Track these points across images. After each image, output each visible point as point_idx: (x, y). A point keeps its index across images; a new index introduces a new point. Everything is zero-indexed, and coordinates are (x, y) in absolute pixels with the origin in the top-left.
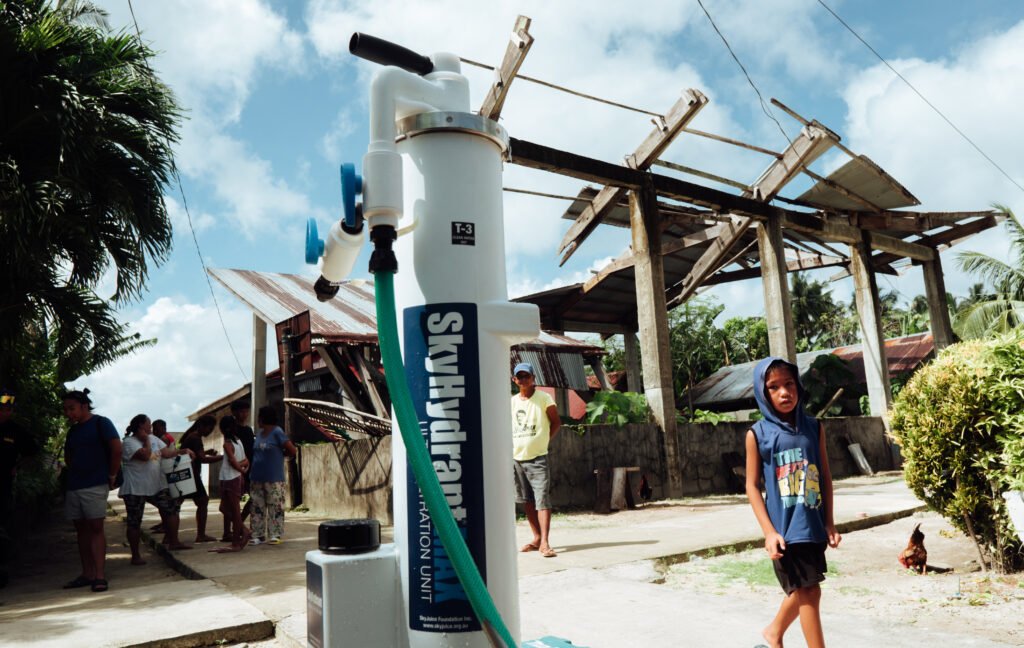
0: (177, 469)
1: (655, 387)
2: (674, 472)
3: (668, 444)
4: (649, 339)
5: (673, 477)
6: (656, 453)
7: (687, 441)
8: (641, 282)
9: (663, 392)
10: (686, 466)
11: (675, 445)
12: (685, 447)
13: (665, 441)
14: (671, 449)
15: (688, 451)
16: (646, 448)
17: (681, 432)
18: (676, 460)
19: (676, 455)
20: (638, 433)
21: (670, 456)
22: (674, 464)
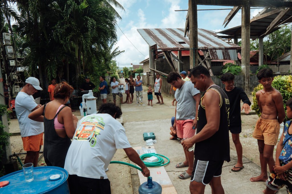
0: (121, 88)
1: (244, 65)
2: (247, 88)
3: (246, 81)
4: (244, 51)
5: (247, 90)
6: (243, 83)
7: (253, 80)
8: (243, 35)
9: (246, 66)
10: (252, 87)
11: (248, 81)
12: (252, 82)
13: (245, 80)
14: (247, 82)
15: (253, 83)
16: (239, 82)
17: (251, 77)
18: (248, 85)
19: (248, 83)
20: (237, 78)
21: (246, 84)
22: (248, 86)
